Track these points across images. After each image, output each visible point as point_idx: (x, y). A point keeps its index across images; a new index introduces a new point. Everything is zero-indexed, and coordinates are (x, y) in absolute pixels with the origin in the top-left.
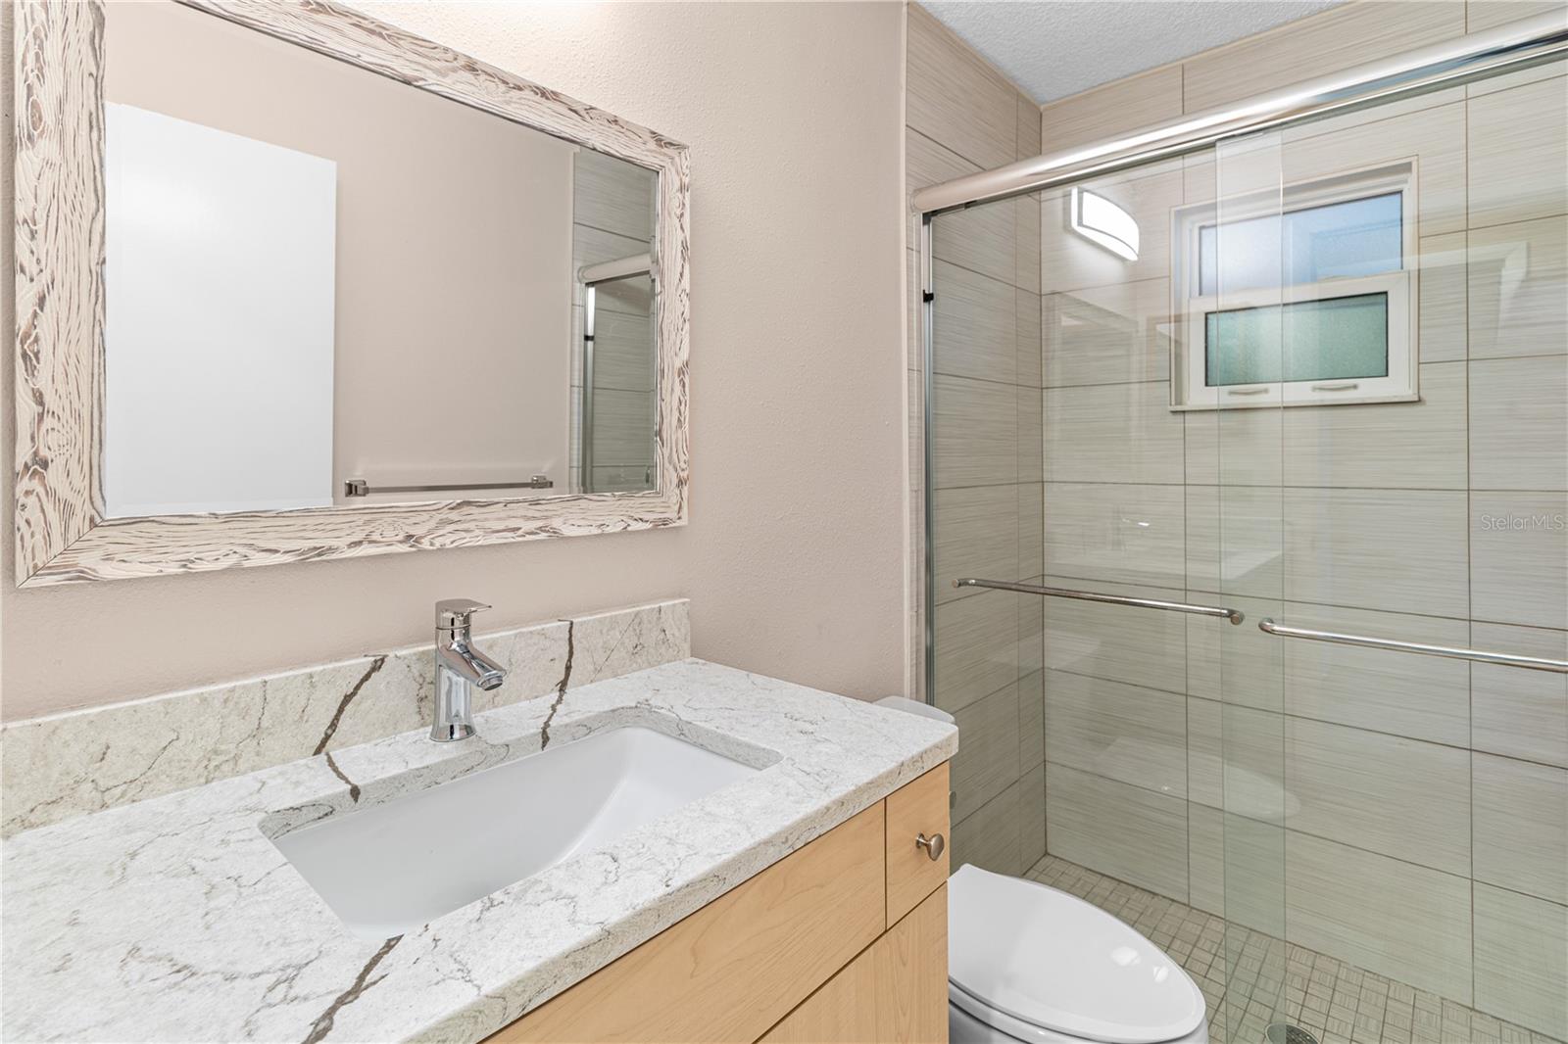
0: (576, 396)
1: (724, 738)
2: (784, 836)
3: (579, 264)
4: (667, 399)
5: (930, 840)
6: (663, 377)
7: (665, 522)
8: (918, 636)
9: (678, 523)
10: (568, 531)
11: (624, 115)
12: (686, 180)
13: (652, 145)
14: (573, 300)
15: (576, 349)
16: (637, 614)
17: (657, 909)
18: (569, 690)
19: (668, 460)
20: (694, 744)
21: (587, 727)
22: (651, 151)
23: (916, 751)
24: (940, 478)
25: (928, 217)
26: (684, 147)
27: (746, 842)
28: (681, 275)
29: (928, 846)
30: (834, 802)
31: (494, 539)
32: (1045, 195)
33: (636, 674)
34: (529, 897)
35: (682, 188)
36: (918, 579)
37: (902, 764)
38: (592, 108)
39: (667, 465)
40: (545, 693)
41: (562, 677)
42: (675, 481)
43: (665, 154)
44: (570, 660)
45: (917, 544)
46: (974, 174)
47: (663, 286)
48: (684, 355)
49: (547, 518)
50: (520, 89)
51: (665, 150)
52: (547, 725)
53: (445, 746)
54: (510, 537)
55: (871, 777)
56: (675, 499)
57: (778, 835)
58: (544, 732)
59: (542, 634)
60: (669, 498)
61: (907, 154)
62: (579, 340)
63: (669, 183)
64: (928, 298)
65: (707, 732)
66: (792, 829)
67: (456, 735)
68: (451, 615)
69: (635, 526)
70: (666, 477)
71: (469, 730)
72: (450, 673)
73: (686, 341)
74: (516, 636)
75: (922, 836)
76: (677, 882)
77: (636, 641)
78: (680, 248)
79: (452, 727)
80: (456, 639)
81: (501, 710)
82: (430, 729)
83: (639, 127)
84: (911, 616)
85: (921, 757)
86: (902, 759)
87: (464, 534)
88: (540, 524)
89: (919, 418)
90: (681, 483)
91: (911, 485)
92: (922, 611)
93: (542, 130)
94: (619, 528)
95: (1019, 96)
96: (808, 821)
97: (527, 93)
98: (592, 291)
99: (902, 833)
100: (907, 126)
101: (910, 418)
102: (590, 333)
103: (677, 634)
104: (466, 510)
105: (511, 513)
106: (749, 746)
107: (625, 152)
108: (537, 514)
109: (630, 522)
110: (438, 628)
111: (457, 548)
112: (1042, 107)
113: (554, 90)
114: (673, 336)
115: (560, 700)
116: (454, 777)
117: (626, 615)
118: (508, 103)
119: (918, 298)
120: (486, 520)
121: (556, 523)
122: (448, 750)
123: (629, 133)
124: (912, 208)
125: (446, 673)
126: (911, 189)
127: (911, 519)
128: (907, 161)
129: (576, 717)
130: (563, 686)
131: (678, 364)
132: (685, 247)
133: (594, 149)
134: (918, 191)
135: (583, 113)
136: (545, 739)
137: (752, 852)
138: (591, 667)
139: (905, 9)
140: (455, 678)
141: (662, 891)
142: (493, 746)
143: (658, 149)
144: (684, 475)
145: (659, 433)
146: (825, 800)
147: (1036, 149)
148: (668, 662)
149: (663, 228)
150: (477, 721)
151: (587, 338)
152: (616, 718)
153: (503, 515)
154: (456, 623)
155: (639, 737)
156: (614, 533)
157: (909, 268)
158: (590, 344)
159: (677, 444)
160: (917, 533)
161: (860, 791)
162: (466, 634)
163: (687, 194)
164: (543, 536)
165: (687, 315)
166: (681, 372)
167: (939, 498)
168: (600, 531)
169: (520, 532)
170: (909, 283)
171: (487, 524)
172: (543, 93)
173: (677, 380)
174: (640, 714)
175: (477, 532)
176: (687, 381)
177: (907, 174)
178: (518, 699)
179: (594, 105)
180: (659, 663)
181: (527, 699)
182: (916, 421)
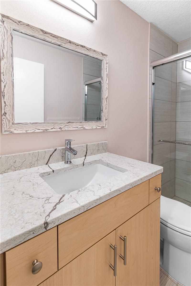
0: (84, 106)
1: (116, 166)
2: (131, 184)
3: (84, 81)
4: (104, 104)
5: (158, 188)
6: (103, 100)
7: (103, 127)
8: (150, 151)
9: (106, 127)
10: (86, 128)
11: (96, 50)
12: (107, 62)
13: (101, 55)
14: (83, 88)
15: (84, 97)
16: (98, 144)
17: (109, 195)
19: (104, 115)
20: (110, 167)
21: (90, 163)
22: (101, 56)
23: (155, 171)
24: (155, 120)
25: (154, 68)
26: (107, 55)
27: (123, 185)
28: (106, 80)
29: (157, 190)
30: (140, 179)
31: (74, 129)
32: (178, 62)
33: (98, 155)
34: (86, 190)
35: (107, 64)
36: (150, 140)
37: (152, 173)
38: (91, 49)
39: (104, 116)
40: (83, 157)
41: (85, 154)
42: (105, 119)
43: (103, 57)
44: (87, 151)
45: (150, 133)
46: (163, 58)
47: (103, 82)
48: (107, 95)
49: (83, 125)
50: (78, 46)
51: (104, 56)
52: (84, 162)
53: (67, 165)
54: (77, 129)
55: (147, 175)
56: (105, 123)
57: (130, 184)
58: (83, 164)
59: (82, 146)
60: (104, 122)
61: (150, 55)
62: (84, 95)
63: (104, 62)
64: (153, 84)
65: (113, 165)
66: (133, 183)
67: (69, 163)
68: (68, 142)
69: (98, 127)
70: (103, 118)
71: (71, 162)
72: (68, 152)
73: (107, 93)
74: (78, 146)
75: (156, 187)
76: (112, 190)
77: (98, 149)
79: (68, 161)
80: (69, 146)
81: (75, 159)
82: (64, 162)
83: (99, 52)
84: (149, 147)
85: (156, 172)
86: (152, 172)
87: (69, 128)
88: (82, 126)
89: (151, 108)
90: (106, 120)
91: (149, 121)
92: (151, 146)
93: (82, 53)
94: (95, 128)
95: (173, 42)
96: (135, 182)
97: (79, 46)
98: (86, 86)
99: (152, 187)
100: (150, 49)
101: (149, 108)
102: (86, 94)
103: (105, 148)
104: (69, 123)
105: (77, 124)
106: (121, 168)
107: (96, 57)
108: (81, 125)
109: (97, 127)
110: (65, 144)
111: (68, 130)
112: (178, 44)
113: (85, 46)
114: (105, 92)
115: (85, 158)
116: (69, 170)
117: (96, 144)
118: (76, 48)
119: (151, 84)
120: (73, 125)
121: (84, 126)
122: (67, 166)
123: (97, 53)
124: (150, 66)
125: (67, 152)
126: (150, 62)
127: (149, 128)
128: (150, 56)
129: (89, 161)
130: (86, 156)
131: (106, 97)
132: (107, 75)
133: (91, 57)
134: (152, 62)
135: (89, 50)
136: (84, 165)
137: (126, 186)
138: (90, 153)
139: (150, 25)
140: (68, 153)
141: (109, 192)
142: (75, 165)
143: (102, 56)
144: (107, 118)
145: (102, 110)
146: (138, 178)
147: (177, 52)
148: (104, 153)
149: (103, 71)
150: (72, 161)
151: (86, 95)
152: (96, 162)
153: (76, 125)
154: (69, 143)
155: (99, 166)
156: (94, 129)
157: (150, 78)
158: (86, 96)
159: (105, 112)
160: (150, 131)
161: (145, 177)
162: (70, 145)
163: (108, 65)
164: (82, 129)
165: (107, 88)
166: (106, 99)
167: (155, 124)
168: (91, 128)
169: (78, 128)
170: (150, 81)
171: (73, 126)
172: (82, 46)
173: (106, 100)
174: (99, 162)
175: (71, 127)
176: (107, 100)
177: (150, 59)
179: (91, 48)
180: (102, 153)
181: (79, 158)
182: (150, 109)
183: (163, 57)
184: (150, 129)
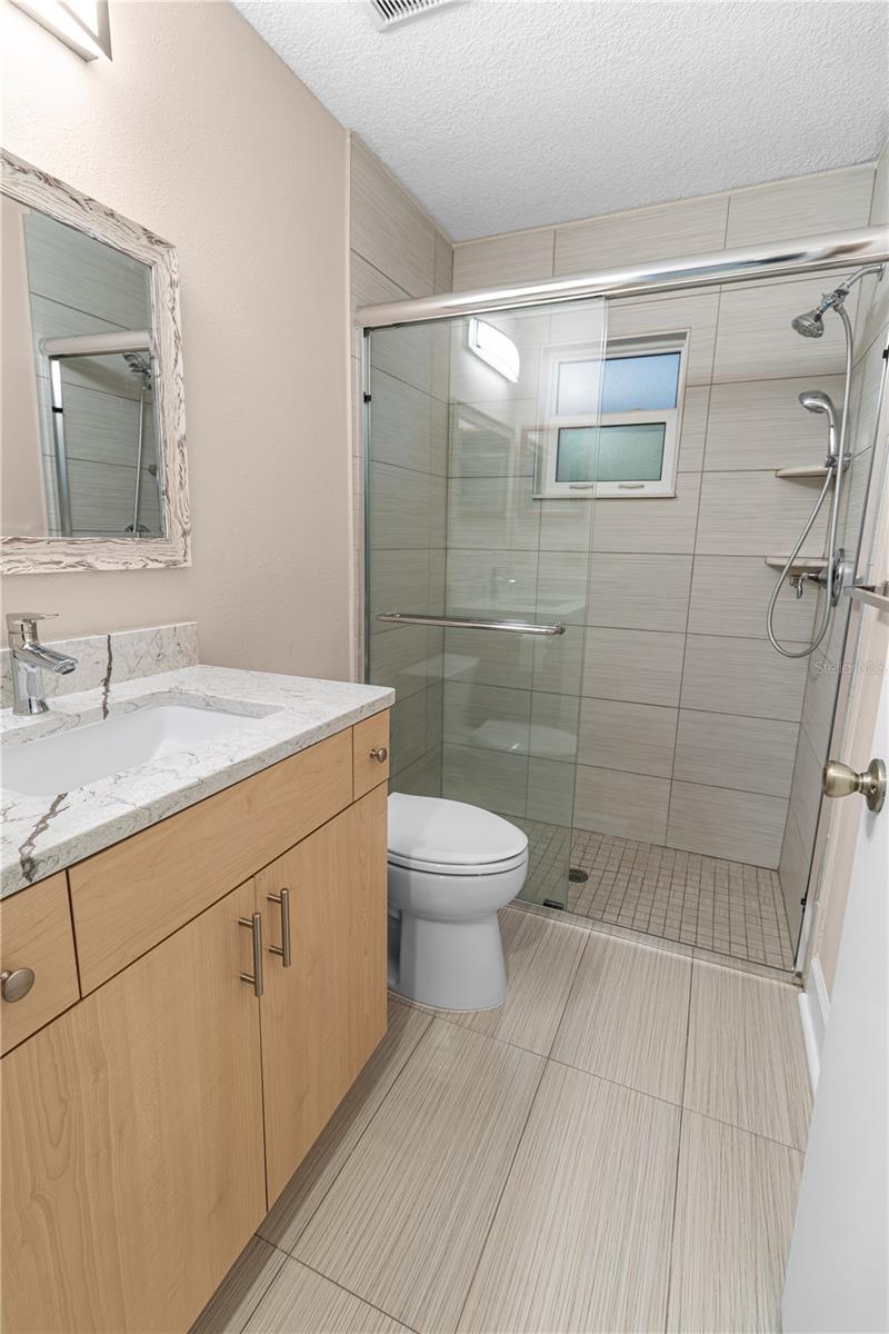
1: (241, 703)
2: (297, 740)
4: (171, 466)
5: (379, 752)
6: (166, 446)
7: (174, 563)
8: (359, 656)
9: (184, 565)
10: (100, 566)
11: (119, 211)
12: (175, 277)
13: (144, 241)
16: (158, 631)
17: (229, 772)
18: (112, 686)
19: (175, 510)
20: (219, 711)
21: (135, 705)
22: (142, 246)
23: (370, 700)
25: (367, 331)
26: (172, 247)
28: (176, 361)
29: (377, 756)
31: (42, 569)
33: (161, 675)
34: (144, 772)
35: (172, 284)
36: (359, 616)
37: (363, 706)
38: (90, 200)
39: (173, 518)
40: (93, 687)
41: (105, 676)
42: (181, 532)
43: (156, 251)
44: (110, 663)
45: (359, 590)
46: (404, 300)
47: (161, 369)
48: (182, 430)
49: (82, 555)
50: (25, 172)
51: (155, 247)
52: (105, 704)
53: (27, 718)
54: (54, 569)
55: (345, 712)
56: (181, 546)
57: (293, 738)
58: (104, 707)
59: (87, 643)
60: (176, 544)
61: (351, 275)
63: (160, 277)
64: (367, 399)
65: (228, 701)
66: (301, 736)
67: (35, 710)
68: (20, 622)
69: (152, 565)
70: (173, 528)
71: (43, 706)
72: (26, 665)
73: (183, 419)
74: (67, 644)
75: (374, 750)
76: (237, 760)
77: (158, 651)
78: (173, 338)
79: (30, 701)
80: (28, 640)
81: (62, 698)
82: (12, 709)
83: (132, 223)
84: (355, 641)
85: (374, 704)
86: (362, 704)
87: (17, 564)
88: (78, 559)
89: (361, 495)
90: (185, 534)
91: (354, 545)
92: (363, 637)
93: (48, 215)
94: (140, 565)
95: (436, 234)
96: (309, 734)
97: (31, 177)
99: (363, 749)
100: (351, 249)
101: (354, 494)
103: (189, 647)
104: (17, 544)
105: (55, 550)
106: (260, 705)
107: (122, 245)
108: (74, 552)
109: (148, 562)
110: (10, 633)
111: (13, 575)
112: (454, 246)
113: (57, 177)
114: (172, 414)
115: (107, 691)
116: (42, 736)
117: (149, 632)
118: (16, 184)
119: (360, 400)
120: (34, 554)
121: (90, 559)
122: (27, 721)
123: (125, 228)
124: (355, 322)
125: (22, 665)
126: (354, 307)
127: (354, 571)
128: (351, 281)
129: (124, 699)
130: (106, 682)
131: (177, 437)
132: (177, 338)
133: (95, 239)
134: (360, 308)
135: (83, 203)
136: (106, 712)
137: (280, 747)
138: (126, 669)
139: (348, 140)
140: (30, 669)
141: (229, 763)
142: (66, 717)
143: (149, 245)
144: (187, 527)
145: (166, 493)
146: (319, 723)
148: (184, 667)
149: (158, 318)
150: (49, 702)
152: (155, 699)
153: (48, 551)
154: (26, 629)
155: (173, 712)
156: (136, 570)
157: (353, 373)
159: (180, 501)
160: (359, 582)
161: (339, 719)
162: (34, 636)
163: (177, 290)
164: (80, 569)
165: (182, 394)
166: (180, 444)
167: (374, 556)
168: (124, 568)
169: (62, 565)
170: (353, 385)
171: (36, 558)
172: (47, 179)
173: (178, 451)
174: (172, 696)
175: (27, 563)
176: (185, 451)
177: (351, 292)
178: (73, 691)
179: (93, 197)
180: (177, 668)
181: (79, 690)
182: (358, 497)
183: (407, 296)
184: (359, 575)
